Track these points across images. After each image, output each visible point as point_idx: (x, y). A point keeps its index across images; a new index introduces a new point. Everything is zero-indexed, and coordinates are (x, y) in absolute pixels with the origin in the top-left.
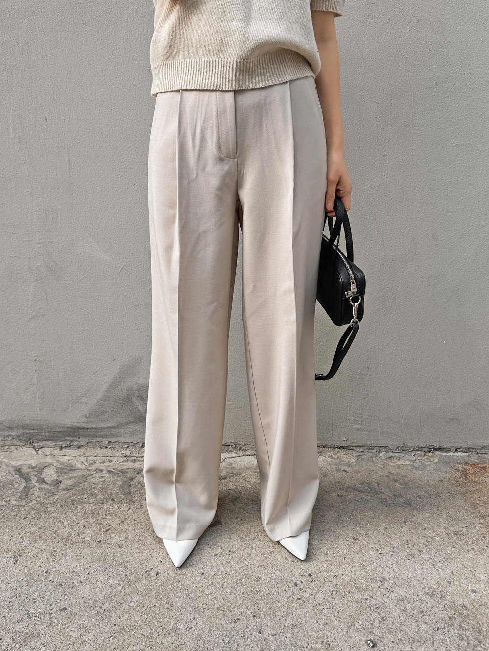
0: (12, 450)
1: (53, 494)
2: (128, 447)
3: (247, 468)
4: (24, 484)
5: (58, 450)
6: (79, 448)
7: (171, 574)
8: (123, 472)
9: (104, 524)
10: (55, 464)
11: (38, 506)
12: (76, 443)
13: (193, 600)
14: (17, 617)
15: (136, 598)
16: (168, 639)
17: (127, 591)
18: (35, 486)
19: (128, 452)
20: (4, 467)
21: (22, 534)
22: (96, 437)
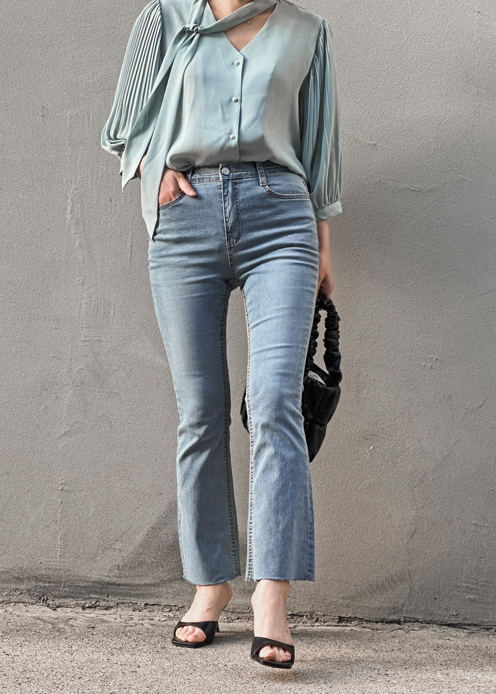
0: (20, 606)
5: (80, 609)
6: (107, 609)
12: (103, 603)
18: (64, 628)
19: (173, 615)
22: (130, 596)
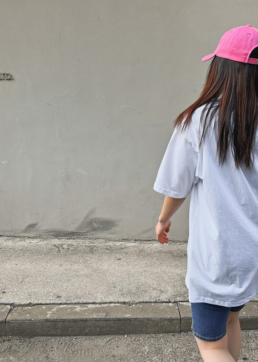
0: (50, 239)
1: (68, 252)
2: (90, 239)
3: (131, 246)
4: (57, 249)
5: (67, 240)
6: (74, 239)
7: (106, 269)
8: (89, 246)
9: (85, 259)
10: (67, 244)
11: (64, 254)
12: (73, 238)
13: (112, 274)
14: (65, 277)
15: (96, 274)
16: (106, 281)
17: (94, 273)
18: (61, 250)
19: (91, 241)
20: (49, 244)
21: (61, 261)
22: (80, 235)
